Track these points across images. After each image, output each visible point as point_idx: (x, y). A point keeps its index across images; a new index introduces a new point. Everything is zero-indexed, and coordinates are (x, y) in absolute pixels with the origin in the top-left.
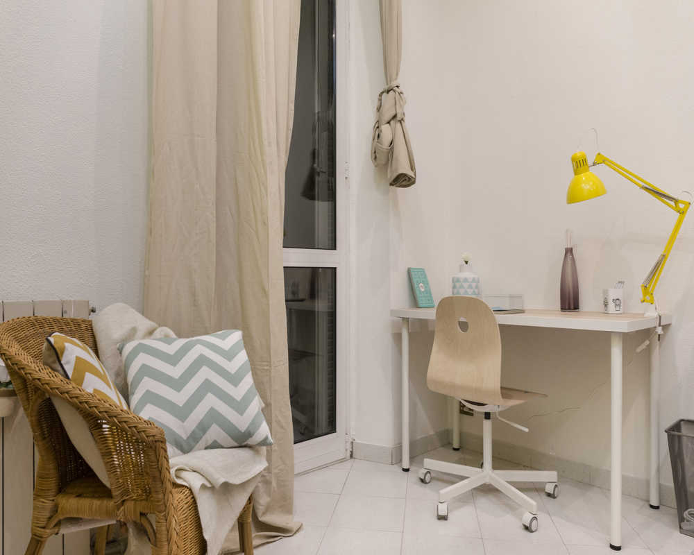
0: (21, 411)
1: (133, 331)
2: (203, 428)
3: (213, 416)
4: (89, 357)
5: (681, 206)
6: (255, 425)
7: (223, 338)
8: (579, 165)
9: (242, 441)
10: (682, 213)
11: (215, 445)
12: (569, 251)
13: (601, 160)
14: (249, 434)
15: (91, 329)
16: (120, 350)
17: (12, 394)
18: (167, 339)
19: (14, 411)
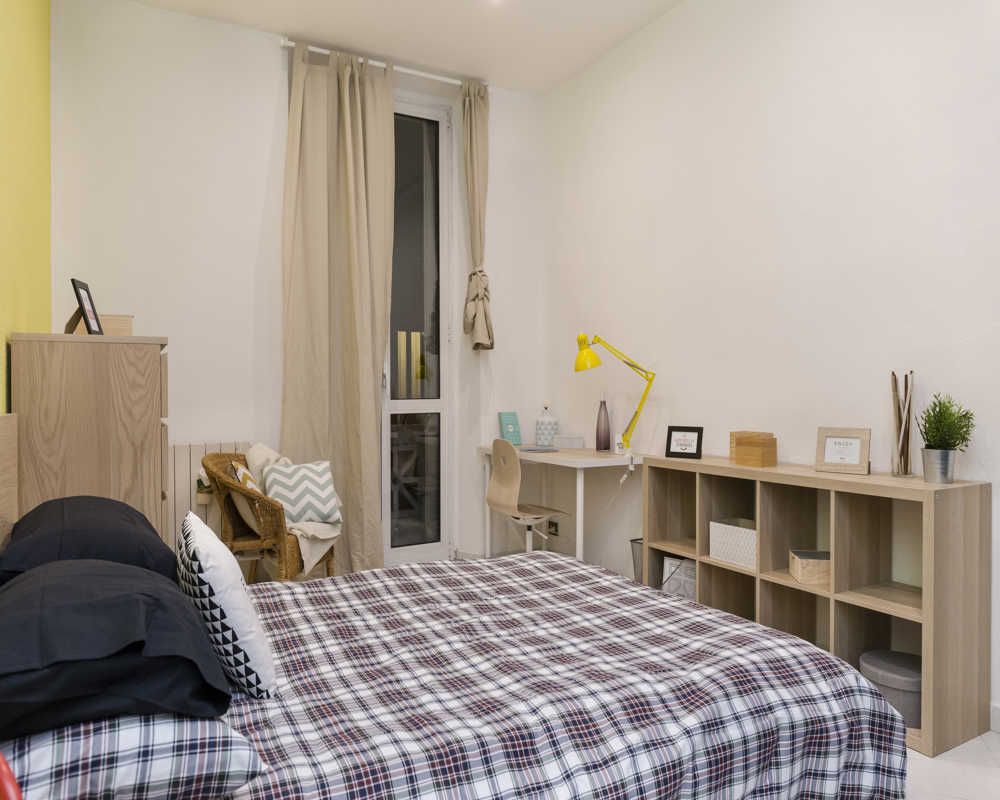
0: (215, 501)
1: (268, 461)
2: (304, 511)
3: (310, 506)
4: (247, 472)
5: (650, 376)
6: (332, 512)
7: (317, 465)
8: (582, 343)
9: (325, 519)
10: (650, 381)
11: (311, 520)
12: (603, 403)
13: (597, 341)
14: (329, 516)
15: (245, 460)
16: (262, 471)
17: (211, 492)
18: (287, 465)
19: (212, 500)
